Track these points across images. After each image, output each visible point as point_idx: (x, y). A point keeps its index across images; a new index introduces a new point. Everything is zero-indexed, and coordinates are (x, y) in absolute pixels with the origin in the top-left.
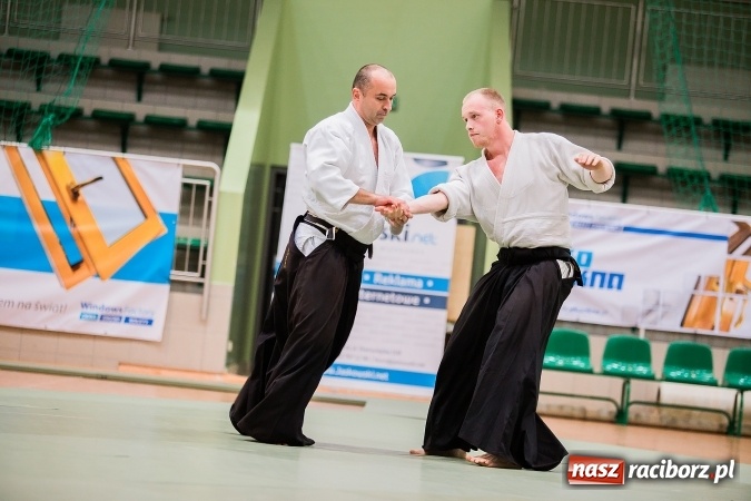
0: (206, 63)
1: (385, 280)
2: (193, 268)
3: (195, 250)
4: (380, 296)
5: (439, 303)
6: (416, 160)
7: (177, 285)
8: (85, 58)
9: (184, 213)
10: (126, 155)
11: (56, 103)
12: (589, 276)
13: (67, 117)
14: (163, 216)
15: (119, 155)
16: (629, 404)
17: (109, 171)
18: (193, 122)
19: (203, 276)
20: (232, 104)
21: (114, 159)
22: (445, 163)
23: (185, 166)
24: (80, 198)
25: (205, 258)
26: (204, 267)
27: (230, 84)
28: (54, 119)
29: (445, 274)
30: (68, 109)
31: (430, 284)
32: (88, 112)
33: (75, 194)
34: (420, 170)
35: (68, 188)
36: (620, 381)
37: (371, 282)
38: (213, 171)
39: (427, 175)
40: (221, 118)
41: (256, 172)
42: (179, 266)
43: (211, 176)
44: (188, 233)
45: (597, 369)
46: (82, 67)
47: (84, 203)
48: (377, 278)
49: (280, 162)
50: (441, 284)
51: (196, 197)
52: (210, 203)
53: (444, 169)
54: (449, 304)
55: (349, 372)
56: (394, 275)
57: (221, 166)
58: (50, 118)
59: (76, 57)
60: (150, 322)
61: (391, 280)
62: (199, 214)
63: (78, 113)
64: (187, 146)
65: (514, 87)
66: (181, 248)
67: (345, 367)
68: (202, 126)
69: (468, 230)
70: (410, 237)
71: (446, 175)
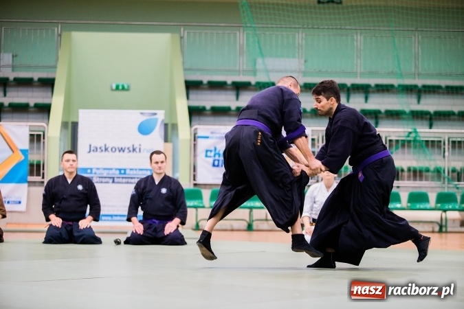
0: (36, 75)
1: (132, 172)
2: (38, 175)
3: (38, 166)
4: (130, 180)
6: (142, 113)
7: (31, 184)
9: (31, 148)
14: (21, 150)
16: (253, 221)
18: (32, 104)
19: (43, 178)
20: (50, 94)
22: (156, 114)
23: (30, 126)
25: (43, 169)
26: (43, 173)
27: (48, 84)
34: (143, 118)
36: (248, 211)
37: (125, 173)
38: (44, 127)
40: (46, 101)
41: (64, 125)
42: (31, 173)
43: (43, 129)
44: (34, 158)
48: (128, 172)
49: (75, 120)
51: (36, 139)
52: (44, 142)
53: (155, 117)
55: (118, 218)
56: (136, 169)
57: (48, 125)
60: (20, 202)
61: (135, 172)
62: (39, 148)
64: (30, 116)
65: (185, 75)
66: (32, 165)
67: (116, 216)
68: (36, 106)
69: (169, 145)
70: (142, 150)
71: (157, 119)
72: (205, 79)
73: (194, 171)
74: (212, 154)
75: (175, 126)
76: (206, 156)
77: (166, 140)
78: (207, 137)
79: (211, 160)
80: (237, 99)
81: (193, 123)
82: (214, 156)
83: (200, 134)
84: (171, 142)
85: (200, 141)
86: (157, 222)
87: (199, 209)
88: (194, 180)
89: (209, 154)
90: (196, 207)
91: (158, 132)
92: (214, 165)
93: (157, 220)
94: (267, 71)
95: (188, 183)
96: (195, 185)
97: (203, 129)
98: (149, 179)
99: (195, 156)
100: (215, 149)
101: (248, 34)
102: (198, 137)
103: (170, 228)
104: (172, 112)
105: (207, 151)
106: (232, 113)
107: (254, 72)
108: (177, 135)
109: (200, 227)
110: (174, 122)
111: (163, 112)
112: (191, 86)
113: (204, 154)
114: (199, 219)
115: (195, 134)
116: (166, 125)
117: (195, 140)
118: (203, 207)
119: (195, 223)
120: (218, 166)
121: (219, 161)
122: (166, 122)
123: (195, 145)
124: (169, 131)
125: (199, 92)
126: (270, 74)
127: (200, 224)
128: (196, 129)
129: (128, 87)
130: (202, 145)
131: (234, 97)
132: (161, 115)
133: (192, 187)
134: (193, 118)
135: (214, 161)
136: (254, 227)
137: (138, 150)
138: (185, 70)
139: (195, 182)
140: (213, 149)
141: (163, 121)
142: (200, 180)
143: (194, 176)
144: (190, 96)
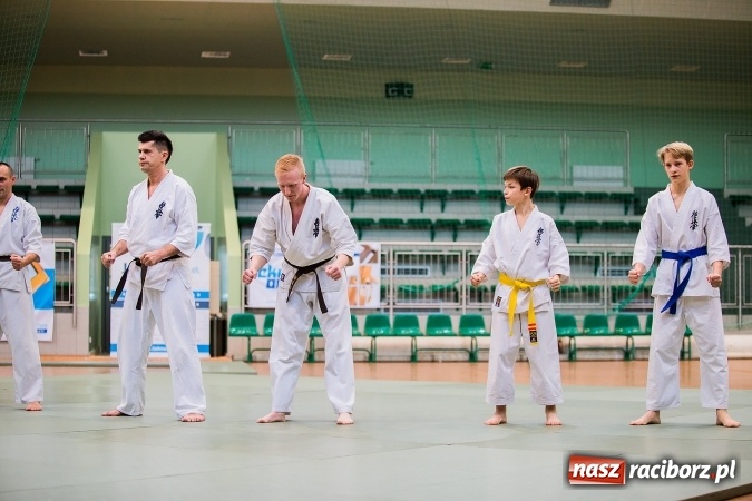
0: (62, 183)
2: (66, 298)
3: (66, 288)
5: (204, 305)
7: (58, 309)
9: (58, 267)
14: (46, 271)
16: (314, 351)
18: (57, 217)
19: (72, 302)
20: (78, 204)
22: (200, 227)
23: (56, 242)
25: (72, 292)
26: (72, 297)
27: (77, 192)
29: (207, 289)
31: (199, 295)
38: (73, 244)
40: (74, 213)
41: (95, 240)
42: (58, 297)
43: (70, 245)
44: (62, 279)
49: (107, 234)
50: (205, 294)
51: (64, 257)
52: (72, 261)
53: (200, 230)
54: (211, 305)
55: (159, 348)
57: (76, 240)
60: (45, 331)
62: (66, 268)
64: (56, 230)
65: (233, 181)
66: (58, 288)
67: (156, 346)
68: (62, 218)
69: (216, 263)
71: (203, 233)
72: (257, 185)
73: (246, 293)
74: (267, 273)
75: (222, 241)
76: (259, 276)
77: (212, 258)
79: (265, 281)
81: (243, 238)
82: (269, 276)
84: (217, 259)
88: (246, 303)
89: (262, 273)
90: (248, 336)
91: (203, 248)
92: (268, 286)
94: (329, 175)
95: (238, 307)
96: (246, 309)
100: (270, 267)
104: (219, 223)
105: (260, 270)
107: (314, 177)
108: (226, 250)
109: (254, 359)
110: (221, 236)
111: (209, 225)
112: (241, 194)
114: (252, 349)
115: (246, 250)
116: (212, 239)
118: (257, 335)
119: (247, 353)
120: (273, 287)
121: (274, 281)
122: (212, 236)
124: (216, 247)
125: (250, 200)
126: (333, 180)
127: (253, 355)
132: (207, 229)
133: (243, 312)
134: (243, 231)
135: (269, 281)
138: (233, 175)
139: (247, 307)
140: (267, 267)
141: (209, 235)
142: (252, 304)
143: (246, 299)
144: (240, 206)
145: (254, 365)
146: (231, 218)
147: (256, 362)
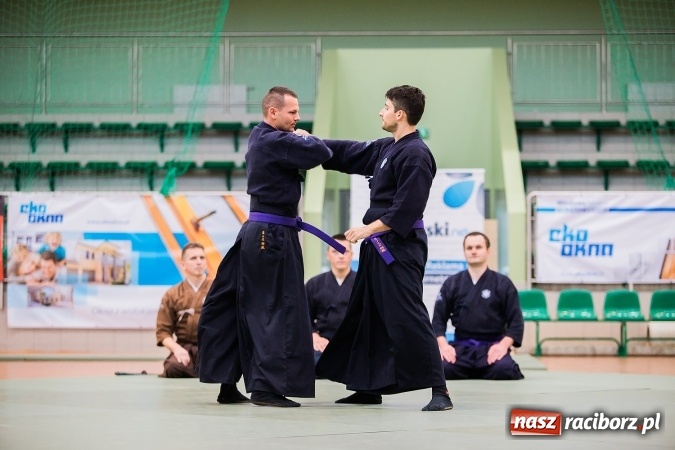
1: (434, 266)
6: (449, 174)
8: (194, 124)
10: (232, 193)
11: (176, 160)
12: (587, 248)
13: (186, 169)
15: (226, 193)
16: (627, 341)
17: (221, 207)
21: (224, 197)
22: (470, 175)
24: (201, 228)
28: (177, 172)
30: (185, 163)
32: (200, 163)
33: (197, 226)
34: (451, 182)
35: (192, 222)
36: (618, 325)
39: (458, 185)
41: (329, 194)
45: (600, 317)
46: (193, 131)
47: (204, 232)
49: (345, 187)
53: (469, 179)
56: (441, 262)
58: (173, 171)
59: (187, 125)
61: (439, 266)
63: (193, 166)
65: (515, 113)
69: (493, 223)
70: (450, 231)
71: (472, 184)
72: (547, 118)
73: (533, 262)
74: (561, 236)
75: (500, 194)
76: (552, 239)
77: (487, 215)
78: (553, 210)
79: (558, 246)
80: (598, 149)
81: (529, 189)
82: (564, 239)
83: (540, 204)
84: (495, 217)
85: (540, 216)
86: (477, 343)
87: (542, 324)
88: (533, 277)
89: (555, 235)
90: (536, 320)
91: (474, 203)
92: (563, 254)
93: (477, 340)
94: (646, 103)
95: (523, 281)
96: (534, 285)
97: (545, 196)
98: (463, 275)
99: (533, 239)
100: (566, 228)
101: (613, 46)
102: (538, 210)
103: (496, 352)
104: (495, 170)
105: (552, 232)
106: (590, 171)
107: (624, 106)
108: (505, 207)
109: (544, 352)
110: (500, 187)
111: (483, 171)
112: (526, 130)
113: (548, 236)
114: (541, 339)
115: (533, 205)
116: (487, 192)
117: (533, 215)
118: (548, 319)
119: (534, 345)
120: (570, 254)
121: (570, 246)
122: (487, 186)
123: (533, 222)
124: (492, 202)
125: (538, 139)
126: (650, 108)
127: (543, 346)
128: (535, 197)
129: (427, 133)
130: (544, 221)
131: (593, 146)
132: (479, 177)
133: (529, 288)
134: (530, 180)
135: (564, 246)
136: (629, 350)
137: (443, 231)
138: (516, 104)
139: (534, 281)
140: (562, 228)
141: (482, 185)
142: (541, 278)
143: (533, 271)
144: (525, 146)
145: (544, 359)
146: (511, 162)
147: (547, 355)
